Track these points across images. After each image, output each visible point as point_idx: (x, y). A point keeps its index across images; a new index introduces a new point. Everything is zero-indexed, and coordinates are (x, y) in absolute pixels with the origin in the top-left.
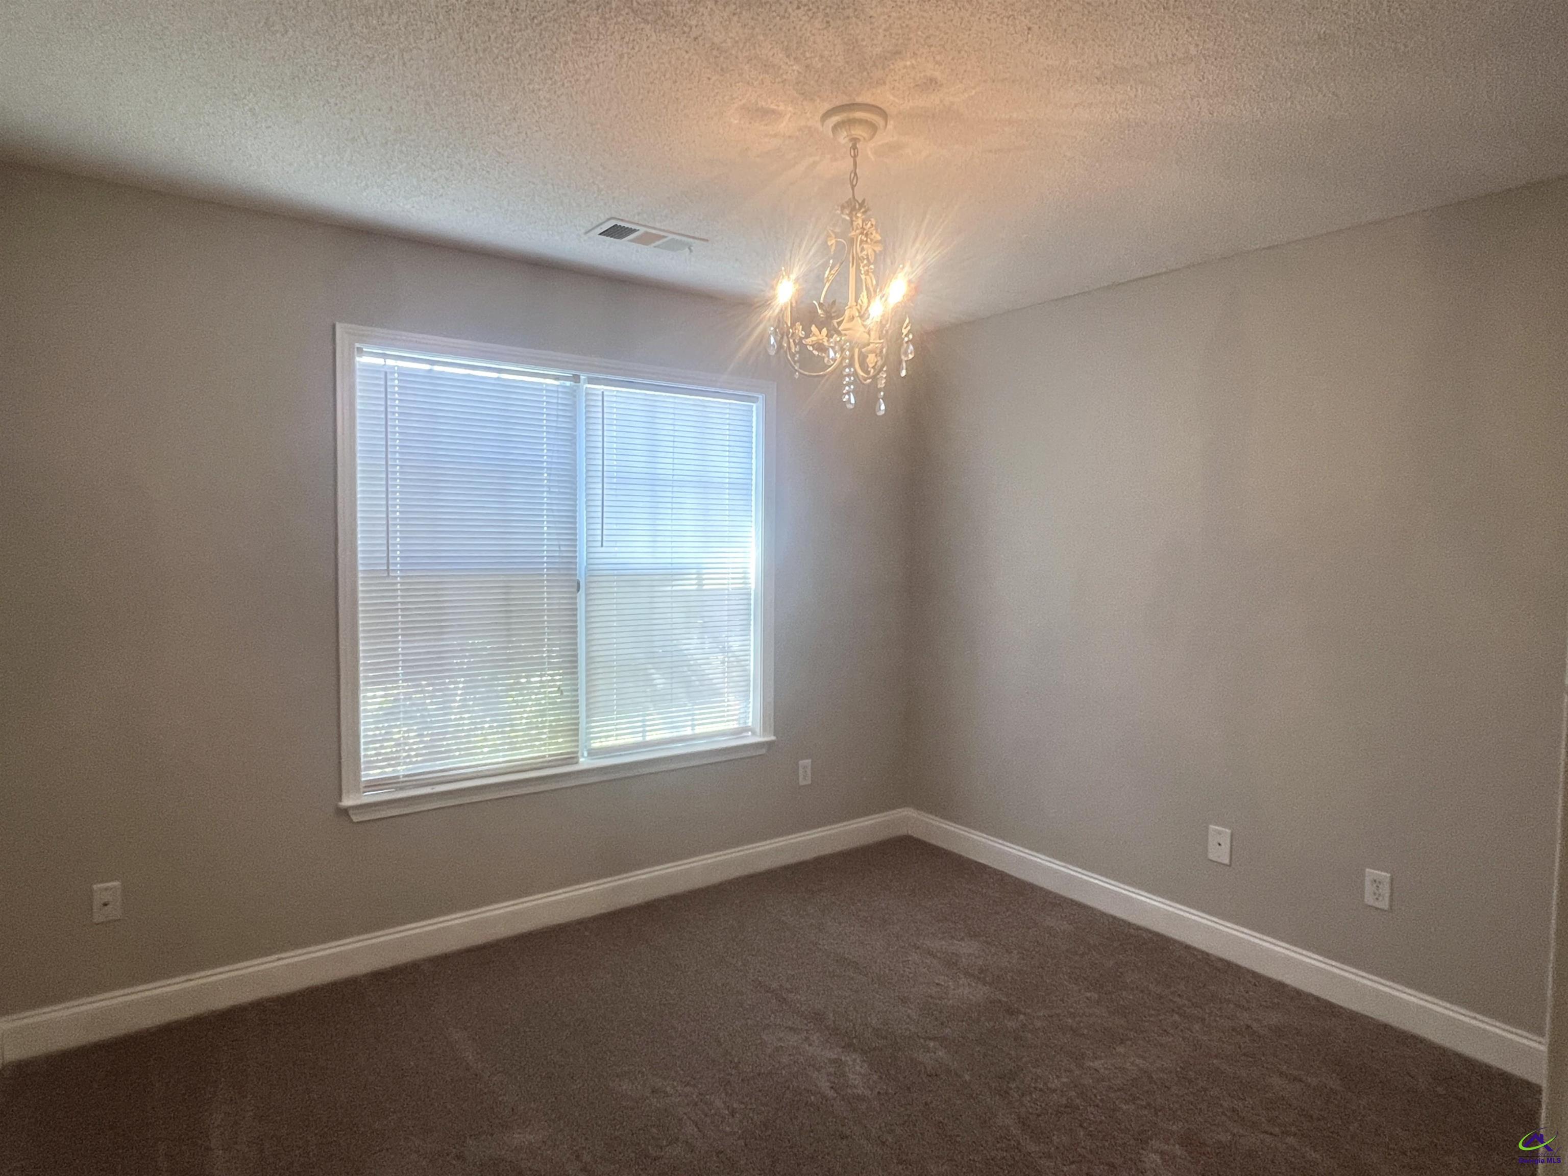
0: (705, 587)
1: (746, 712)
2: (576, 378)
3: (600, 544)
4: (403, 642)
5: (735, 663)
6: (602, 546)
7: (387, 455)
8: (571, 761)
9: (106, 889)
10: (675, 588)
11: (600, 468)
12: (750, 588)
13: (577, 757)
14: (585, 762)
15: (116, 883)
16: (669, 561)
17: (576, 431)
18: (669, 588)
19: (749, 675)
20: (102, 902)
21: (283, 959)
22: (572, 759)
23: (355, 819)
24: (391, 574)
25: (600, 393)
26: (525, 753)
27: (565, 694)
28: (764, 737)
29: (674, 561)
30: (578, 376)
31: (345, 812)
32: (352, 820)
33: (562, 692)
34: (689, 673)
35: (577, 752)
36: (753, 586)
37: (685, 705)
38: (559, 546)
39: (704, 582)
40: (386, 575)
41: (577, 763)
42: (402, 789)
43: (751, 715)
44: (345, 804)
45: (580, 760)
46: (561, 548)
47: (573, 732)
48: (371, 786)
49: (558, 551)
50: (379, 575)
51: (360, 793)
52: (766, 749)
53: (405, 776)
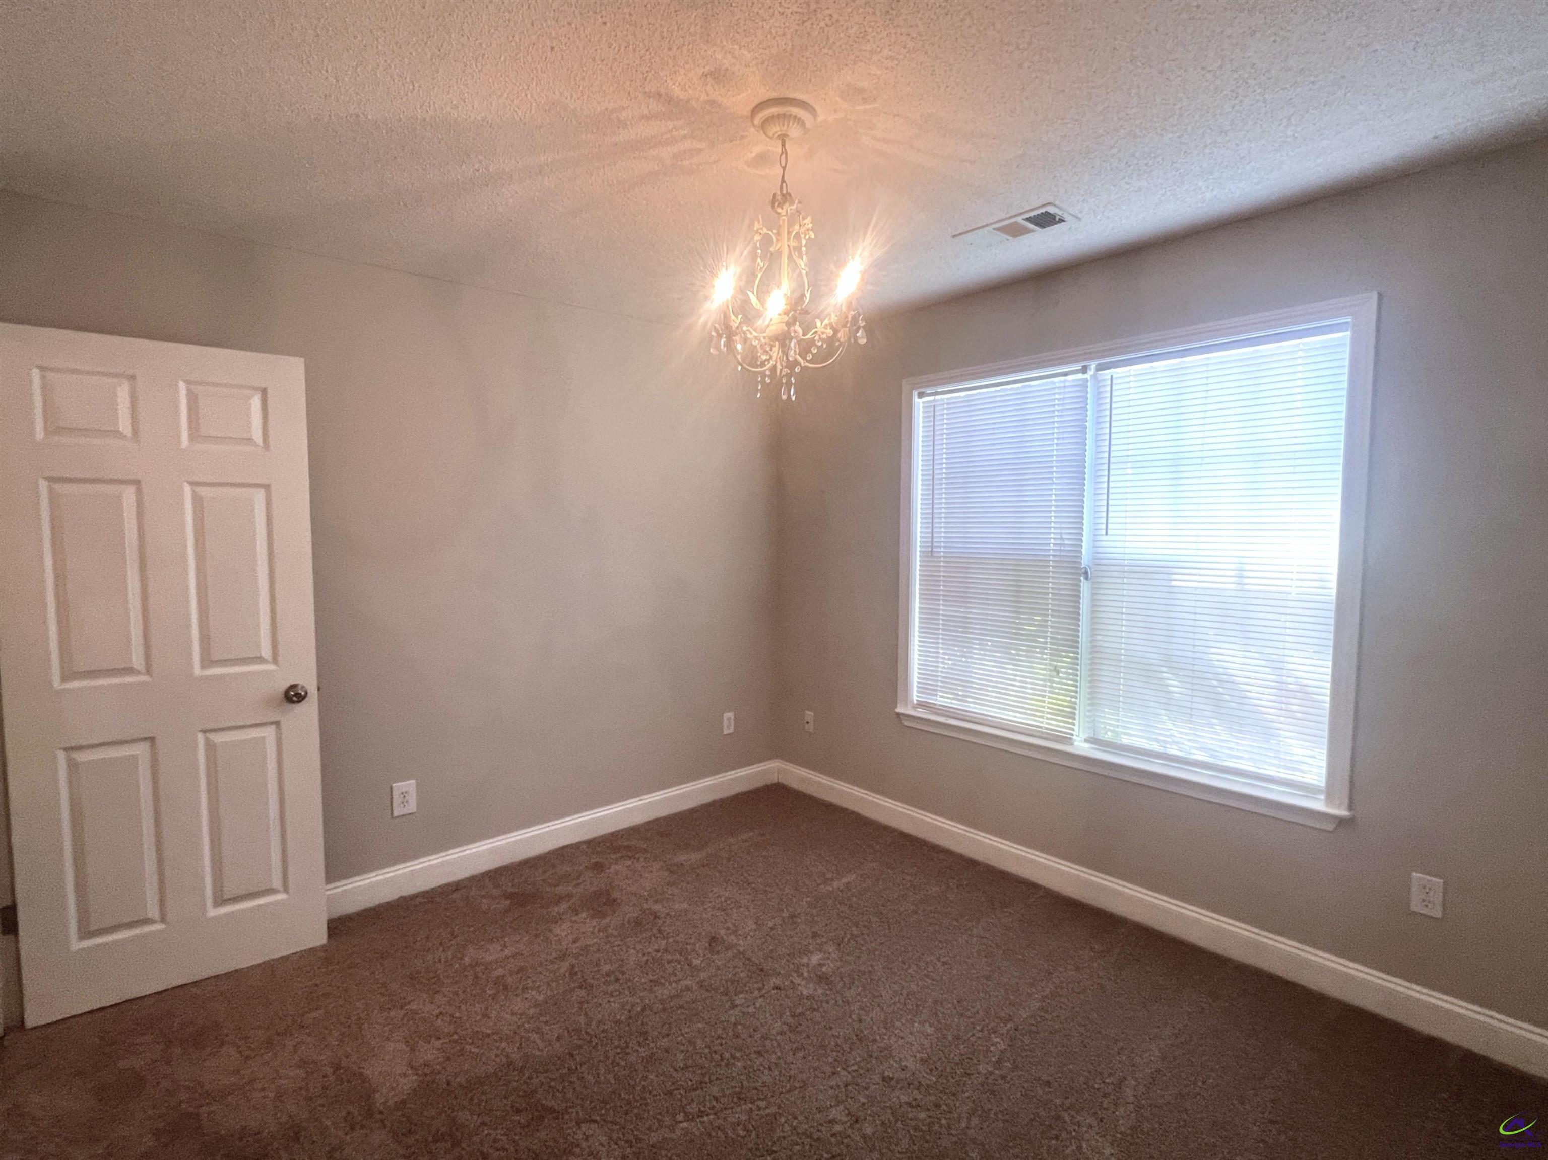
0: (1248, 587)
2: (1086, 369)
3: (1104, 532)
4: (943, 606)
5: (1296, 695)
6: (1107, 534)
7: (934, 467)
9: (808, 715)
11: (1107, 455)
13: (1072, 740)
14: (1081, 746)
15: (812, 714)
17: (1086, 421)
20: (806, 722)
22: (1065, 739)
23: (906, 723)
24: (935, 555)
25: (1109, 377)
27: (1061, 675)
30: (1088, 367)
31: (898, 714)
32: (902, 723)
33: (1058, 672)
34: (1221, 689)
35: (1072, 734)
37: (1214, 727)
38: (1061, 534)
39: (1246, 581)
41: (1072, 745)
42: (938, 714)
44: (898, 710)
45: (1076, 744)
46: (1064, 537)
47: (1069, 715)
48: (921, 705)
49: (1062, 539)
50: (929, 554)
51: (909, 707)
52: (1334, 825)
53: (940, 705)
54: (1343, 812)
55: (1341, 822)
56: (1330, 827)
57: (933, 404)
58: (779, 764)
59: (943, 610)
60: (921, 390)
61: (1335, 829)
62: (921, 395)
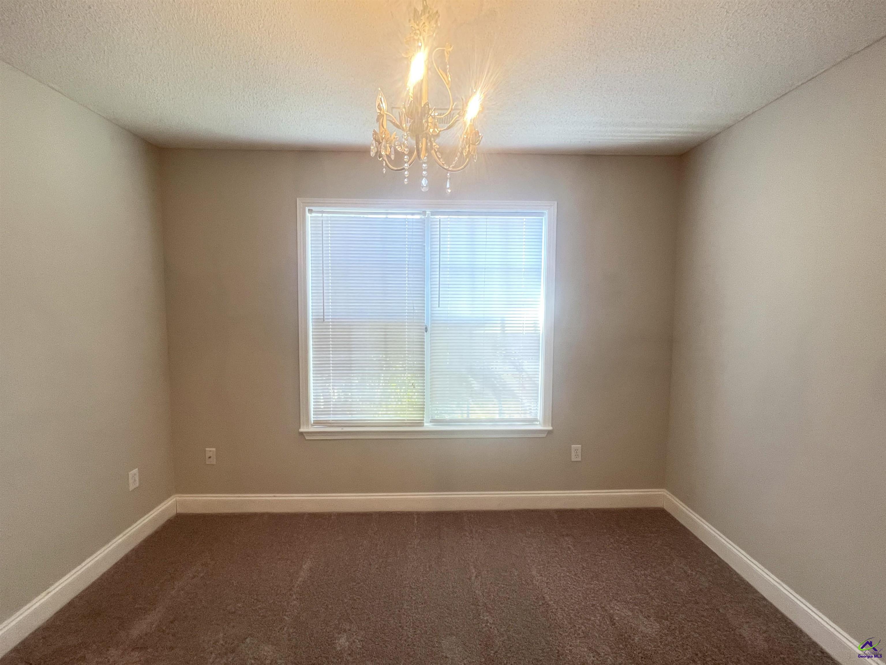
0: (506, 332)
1: (536, 409)
2: (424, 213)
3: (437, 305)
4: (332, 354)
5: (527, 379)
6: (439, 307)
7: (323, 262)
8: (419, 424)
9: (210, 451)
10: (486, 332)
11: (438, 263)
12: (539, 333)
13: (423, 423)
14: (428, 426)
15: (214, 449)
16: (482, 316)
17: (425, 243)
18: (482, 332)
19: (538, 387)
20: (208, 457)
21: (276, 496)
22: (420, 424)
23: (307, 438)
24: (325, 321)
25: (438, 220)
26: (393, 417)
27: (417, 387)
28: (544, 427)
29: (485, 315)
30: (426, 211)
31: (302, 434)
32: (305, 438)
33: (415, 386)
35: (423, 420)
36: (541, 332)
37: (493, 401)
38: (412, 307)
40: (323, 321)
41: (423, 426)
43: (539, 412)
44: (302, 430)
45: (425, 424)
46: (415, 308)
47: (421, 409)
48: (317, 423)
49: (414, 309)
50: (321, 321)
51: (310, 426)
52: (546, 435)
53: (333, 420)
54: (550, 428)
55: (549, 432)
56: (544, 435)
57: (321, 219)
58: (178, 498)
59: (332, 357)
60: (311, 208)
61: (547, 435)
62: (310, 211)
